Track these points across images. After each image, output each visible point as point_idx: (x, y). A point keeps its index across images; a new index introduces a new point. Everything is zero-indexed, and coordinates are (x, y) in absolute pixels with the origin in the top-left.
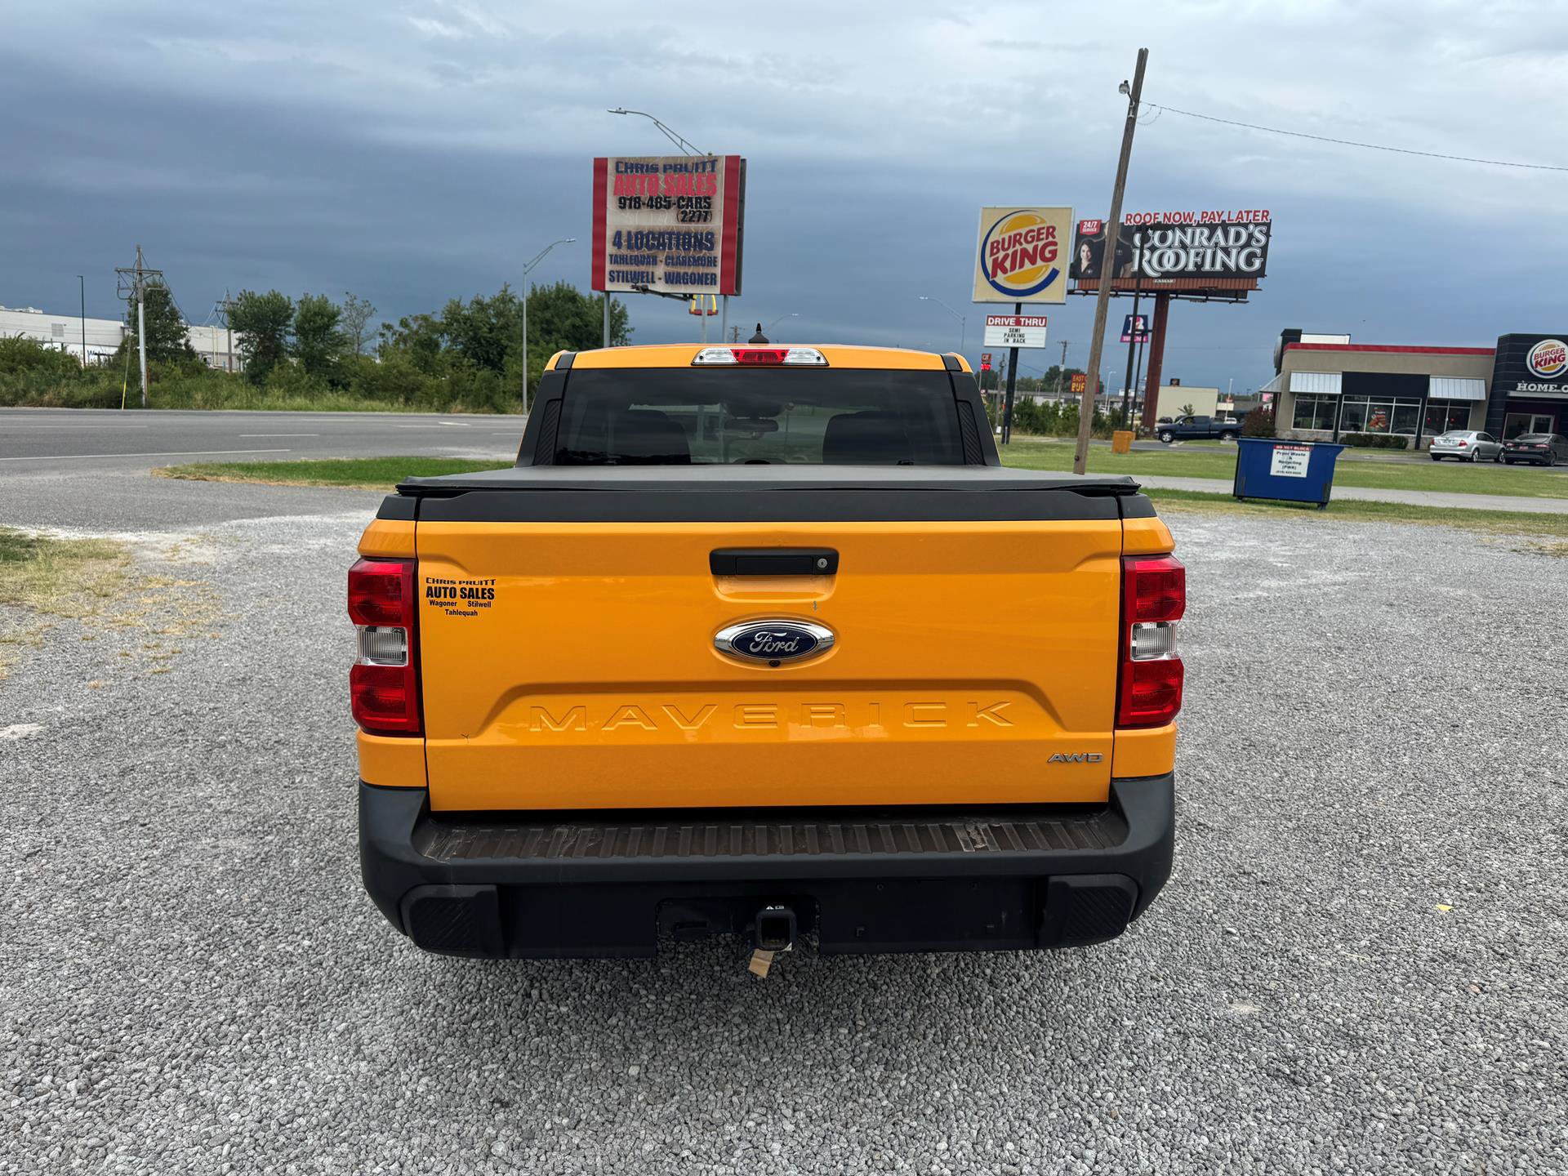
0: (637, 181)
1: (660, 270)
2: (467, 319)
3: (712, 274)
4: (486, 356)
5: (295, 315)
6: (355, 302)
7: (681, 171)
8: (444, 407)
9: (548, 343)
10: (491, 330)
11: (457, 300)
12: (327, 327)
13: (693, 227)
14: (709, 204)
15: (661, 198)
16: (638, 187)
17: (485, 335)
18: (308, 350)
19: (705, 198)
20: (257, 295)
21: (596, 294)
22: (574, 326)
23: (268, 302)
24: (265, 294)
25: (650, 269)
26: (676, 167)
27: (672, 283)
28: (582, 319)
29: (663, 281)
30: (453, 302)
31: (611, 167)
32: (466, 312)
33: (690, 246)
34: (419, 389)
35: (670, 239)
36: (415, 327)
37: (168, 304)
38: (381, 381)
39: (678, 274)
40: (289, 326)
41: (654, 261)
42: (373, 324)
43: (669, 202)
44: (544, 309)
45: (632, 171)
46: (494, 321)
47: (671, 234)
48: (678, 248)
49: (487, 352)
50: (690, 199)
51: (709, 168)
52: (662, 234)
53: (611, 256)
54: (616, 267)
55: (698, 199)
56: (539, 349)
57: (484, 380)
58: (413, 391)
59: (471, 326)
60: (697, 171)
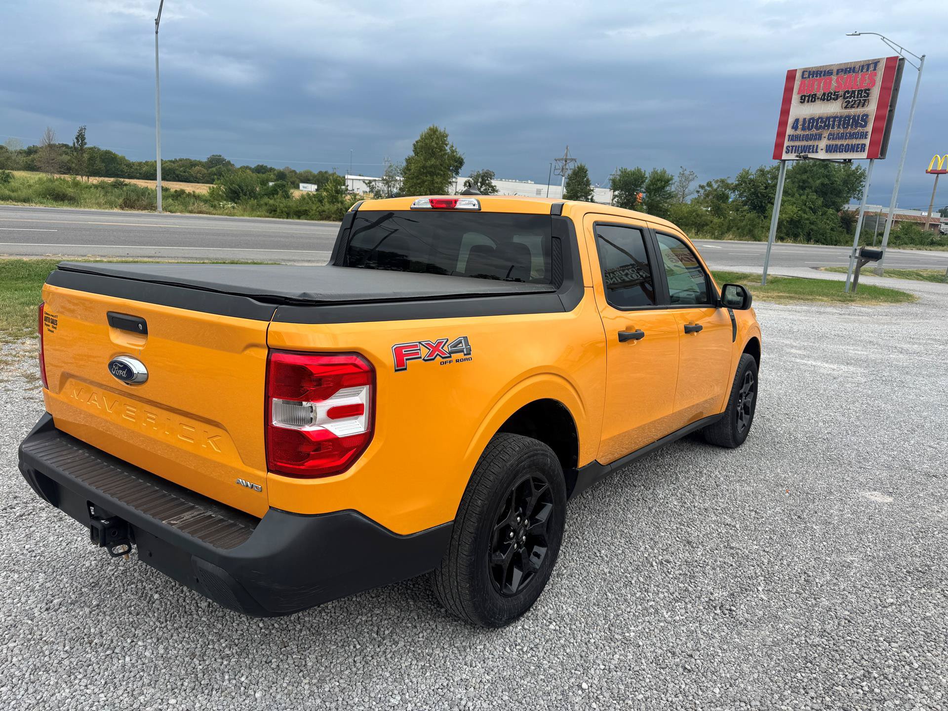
0: (816, 83)
1: (823, 144)
2: (751, 180)
3: (862, 144)
4: (760, 204)
5: (647, 181)
6: (685, 172)
7: (849, 72)
8: (720, 237)
9: (800, 195)
10: (766, 188)
11: (747, 169)
12: (663, 187)
13: (853, 111)
14: (868, 94)
15: (831, 93)
16: (816, 87)
17: (762, 191)
18: (650, 201)
19: (866, 90)
20: (629, 170)
21: (776, 163)
22: (822, 184)
23: (633, 174)
24: (633, 169)
25: (816, 143)
26: (847, 70)
27: (831, 152)
28: (829, 179)
29: (824, 151)
30: (744, 170)
31: (798, 75)
32: (751, 177)
33: (848, 125)
34: (707, 225)
35: (834, 121)
36: (715, 186)
37: (586, 177)
38: (685, 220)
39: (836, 145)
40: (642, 188)
41: (819, 137)
42: (693, 186)
43: (837, 95)
44: (803, 173)
45: (813, 77)
46: (770, 182)
47: (835, 118)
48: (839, 127)
49: (761, 202)
50: (854, 92)
51: (871, 68)
52: (828, 118)
53: (789, 136)
54: (792, 143)
55: (860, 92)
56: (794, 200)
57: (749, 220)
58: (703, 226)
59: (753, 185)
60: (862, 71)
